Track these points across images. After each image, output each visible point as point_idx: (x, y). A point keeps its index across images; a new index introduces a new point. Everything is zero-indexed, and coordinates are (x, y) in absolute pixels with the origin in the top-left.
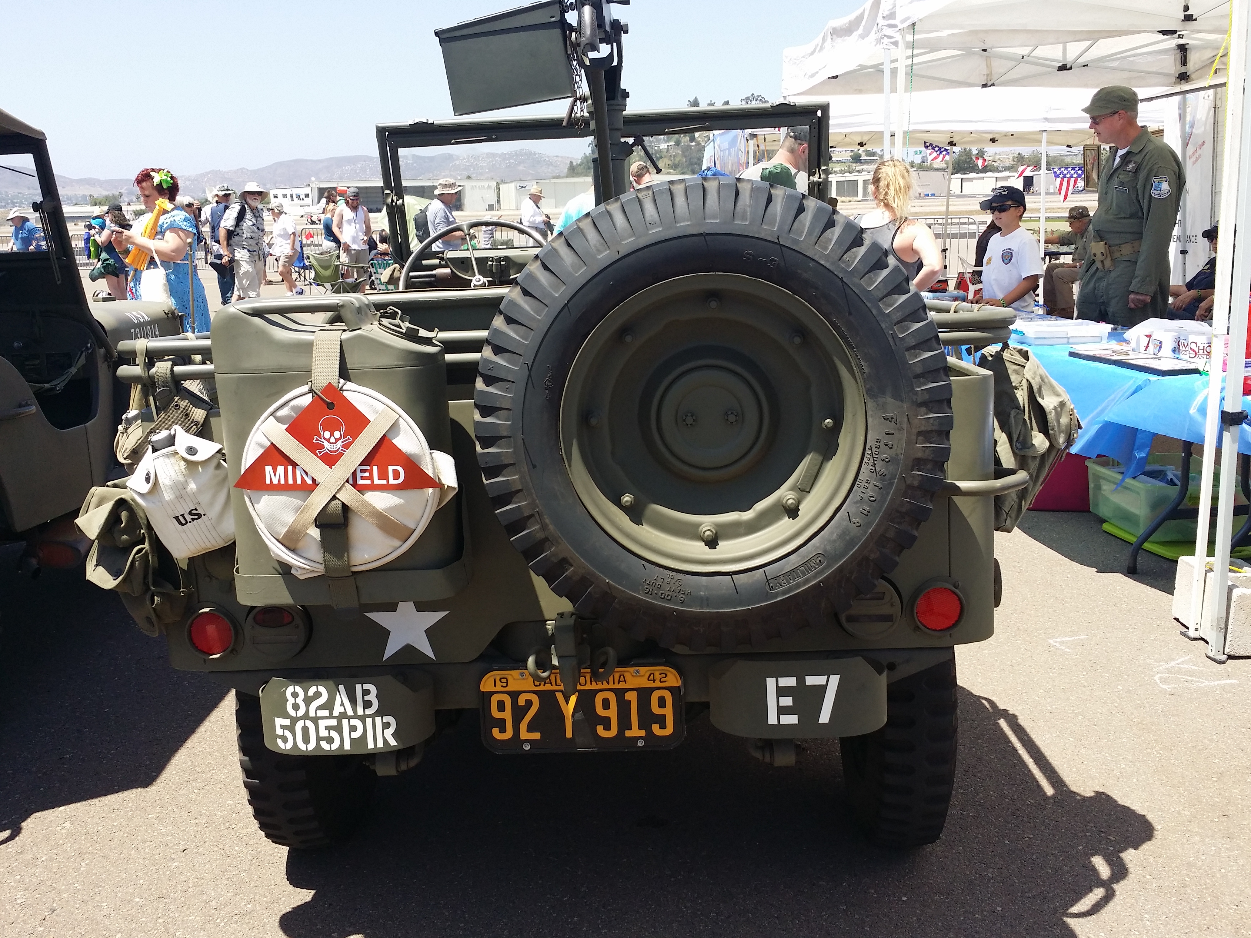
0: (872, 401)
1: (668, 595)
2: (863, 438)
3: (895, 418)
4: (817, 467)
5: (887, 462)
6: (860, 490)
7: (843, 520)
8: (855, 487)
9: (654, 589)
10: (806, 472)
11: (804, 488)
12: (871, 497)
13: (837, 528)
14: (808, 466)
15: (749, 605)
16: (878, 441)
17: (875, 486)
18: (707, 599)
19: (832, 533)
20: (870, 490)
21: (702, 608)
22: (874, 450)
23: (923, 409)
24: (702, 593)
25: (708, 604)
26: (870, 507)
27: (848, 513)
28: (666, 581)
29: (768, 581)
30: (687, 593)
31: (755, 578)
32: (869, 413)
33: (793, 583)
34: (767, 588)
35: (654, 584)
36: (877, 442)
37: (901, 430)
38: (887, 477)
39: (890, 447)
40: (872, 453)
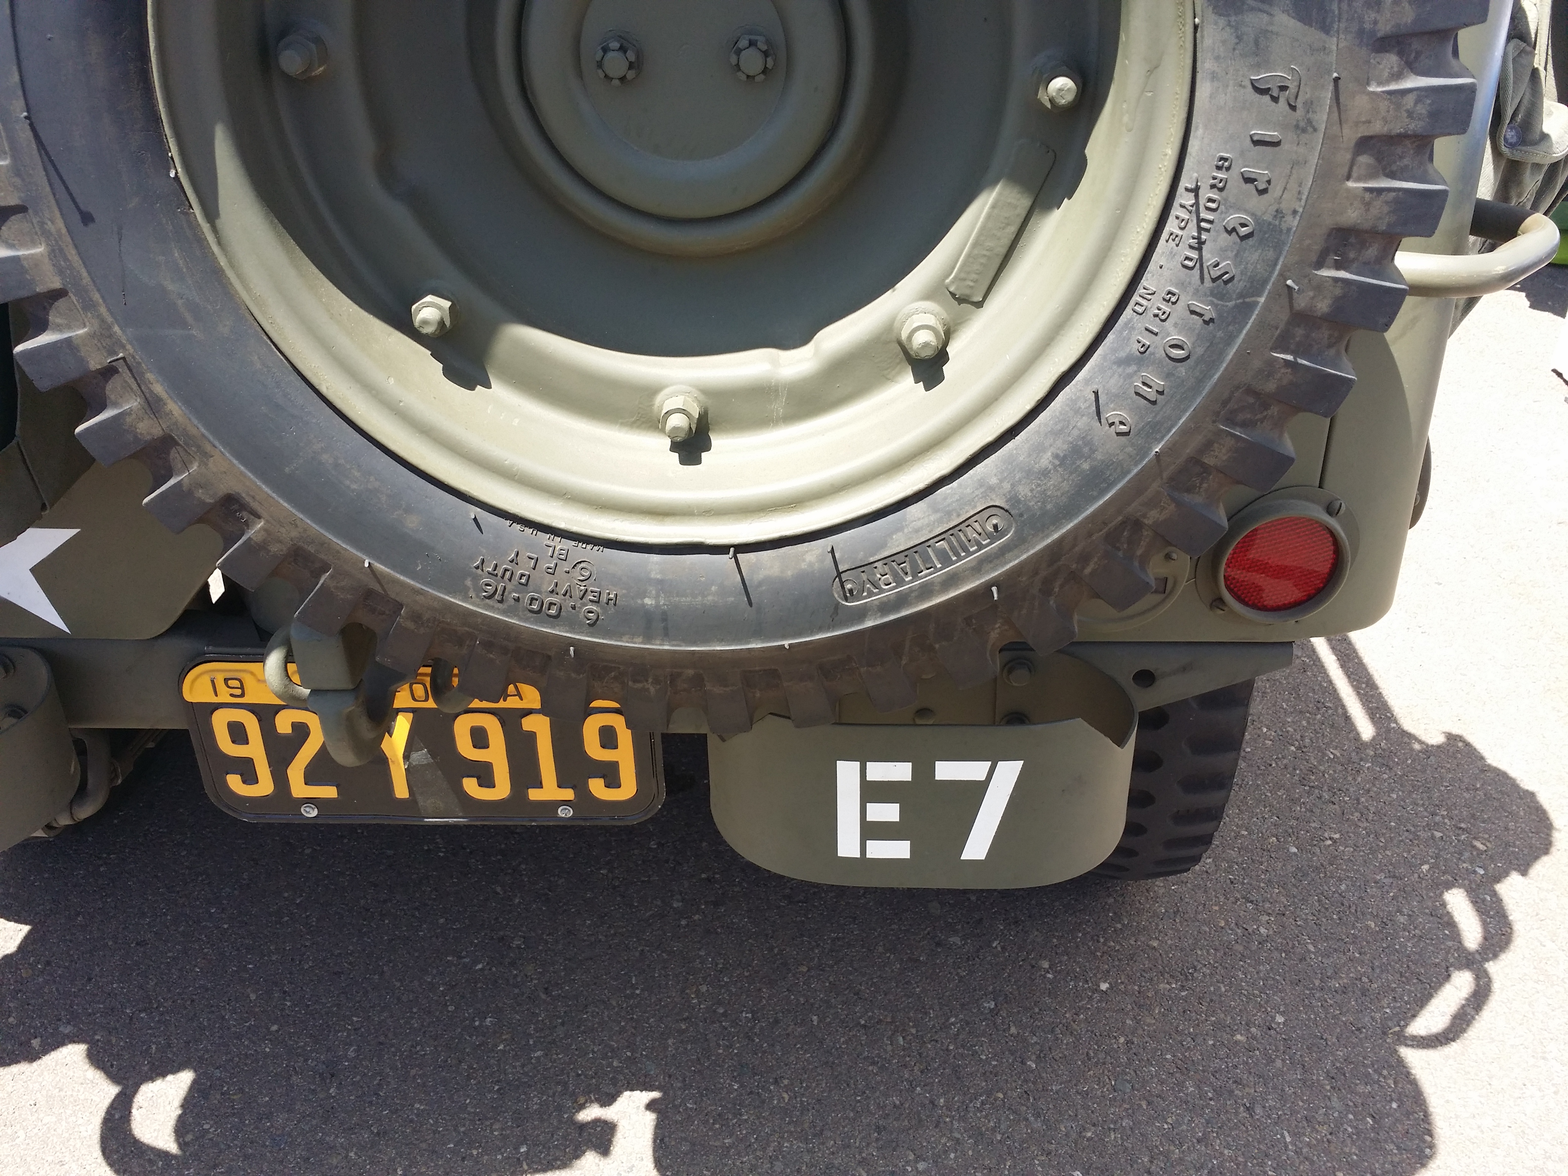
0: (1222, 21)
1: (551, 604)
2: (1171, 152)
3: (1293, 87)
4: (1013, 229)
5: (1243, 238)
6: (1141, 323)
7: (1077, 411)
8: (1128, 313)
9: (509, 587)
10: (975, 245)
11: (967, 291)
12: (1172, 346)
13: (1056, 434)
14: (983, 228)
15: (784, 637)
16: (1223, 164)
17: (1193, 312)
18: (665, 617)
19: (1039, 449)
20: (1176, 325)
21: (648, 639)
22: (1206, 193)
23: (1392, 60)
24: (648, 601)
25: (666, 629)
26: (1168, 376)
27: (1096, 393)
28: (543, 565)
29: (839, 574)
30: (604, 599)
31: (804, 566)
32: (1206, 65)
33: (910, 583)
34: (837, 595)
35: (508, 574)
36: (1219, 168)
37: (1304, 131)
38: (1238, 285)
39: (1262, 186)
40: (1197, 204)
